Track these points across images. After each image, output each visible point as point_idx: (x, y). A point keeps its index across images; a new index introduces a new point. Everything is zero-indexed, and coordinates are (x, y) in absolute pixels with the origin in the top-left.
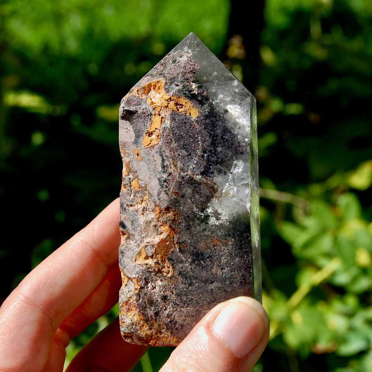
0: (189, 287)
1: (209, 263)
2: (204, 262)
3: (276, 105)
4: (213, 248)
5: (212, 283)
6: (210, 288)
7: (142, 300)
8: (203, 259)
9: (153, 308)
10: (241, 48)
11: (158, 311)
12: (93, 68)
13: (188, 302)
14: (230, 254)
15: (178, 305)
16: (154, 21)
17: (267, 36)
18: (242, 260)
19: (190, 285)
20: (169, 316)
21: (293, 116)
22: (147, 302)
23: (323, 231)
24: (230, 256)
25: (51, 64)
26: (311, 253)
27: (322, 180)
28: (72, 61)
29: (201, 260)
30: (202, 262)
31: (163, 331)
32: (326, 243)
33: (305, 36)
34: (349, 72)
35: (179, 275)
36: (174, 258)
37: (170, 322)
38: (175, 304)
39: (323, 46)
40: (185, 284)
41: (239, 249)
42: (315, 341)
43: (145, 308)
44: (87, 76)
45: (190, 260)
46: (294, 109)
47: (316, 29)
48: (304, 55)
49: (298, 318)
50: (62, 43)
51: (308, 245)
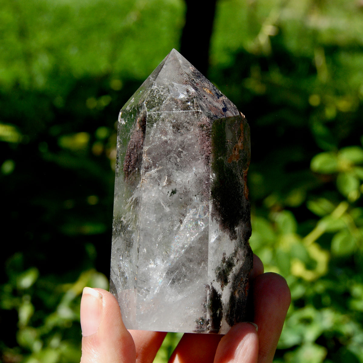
12: (59, 102)
16: (113, 58)
25: (21, 98)
28: (41, 95)
44: (54, 108)
50: (31, 79)
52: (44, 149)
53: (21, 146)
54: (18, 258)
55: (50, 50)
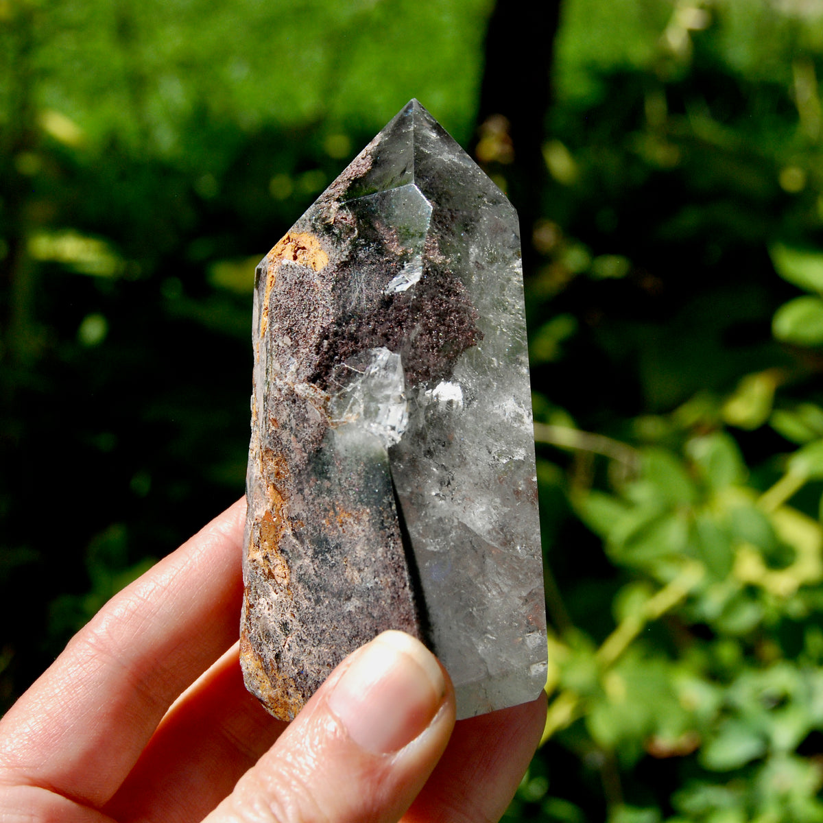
0: (316, 605)
1: (338, 558)
2: (332, 557)
3: (574, 259)
4: (340, 529)
5: (348, 599)
6: (348, 610)
7: (255, 630)
8: (329, 551)
9: (271, 646)
10: (504, 141)
11: (279, 651)
12: (208, 186)
13: (319, 637)
14: (368, 539)
15: (305, 641)
16: (329, 89)
17: (559, 120)
18: (389, 553)
19: (318, 601)
20: (295, 662)
21: (610, 282)
22: (261, 634)
23: (668, 510)
24: (368, 544)
25: (123, 176)
26: (642, 555)
27: (666, 410)
28: (164, 170)
29: (327, 552)
30: (328, 556)
31: (291, 691)
32: (674, 534)
33: (634, 120)
34: (722, 193)
35: (299, 582)
36: (287, 549)
37: (299, 674)
38: (300, 640)
39: (671, 139)
40: (310, 599)
41: (380, 529)
42: (651, 731)
43: (260, 645)
44: (195, 200)
45: (310, 553)
46: (611, 267)
47: (655, 108)
48: (632, 159)
49: (617, 686)
50: (146, 133)
51: (637, 538)
52: (173, 292)
53: (122, 283)
54: (115, 536)
55: (187, 66)
